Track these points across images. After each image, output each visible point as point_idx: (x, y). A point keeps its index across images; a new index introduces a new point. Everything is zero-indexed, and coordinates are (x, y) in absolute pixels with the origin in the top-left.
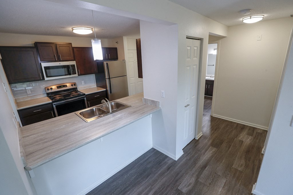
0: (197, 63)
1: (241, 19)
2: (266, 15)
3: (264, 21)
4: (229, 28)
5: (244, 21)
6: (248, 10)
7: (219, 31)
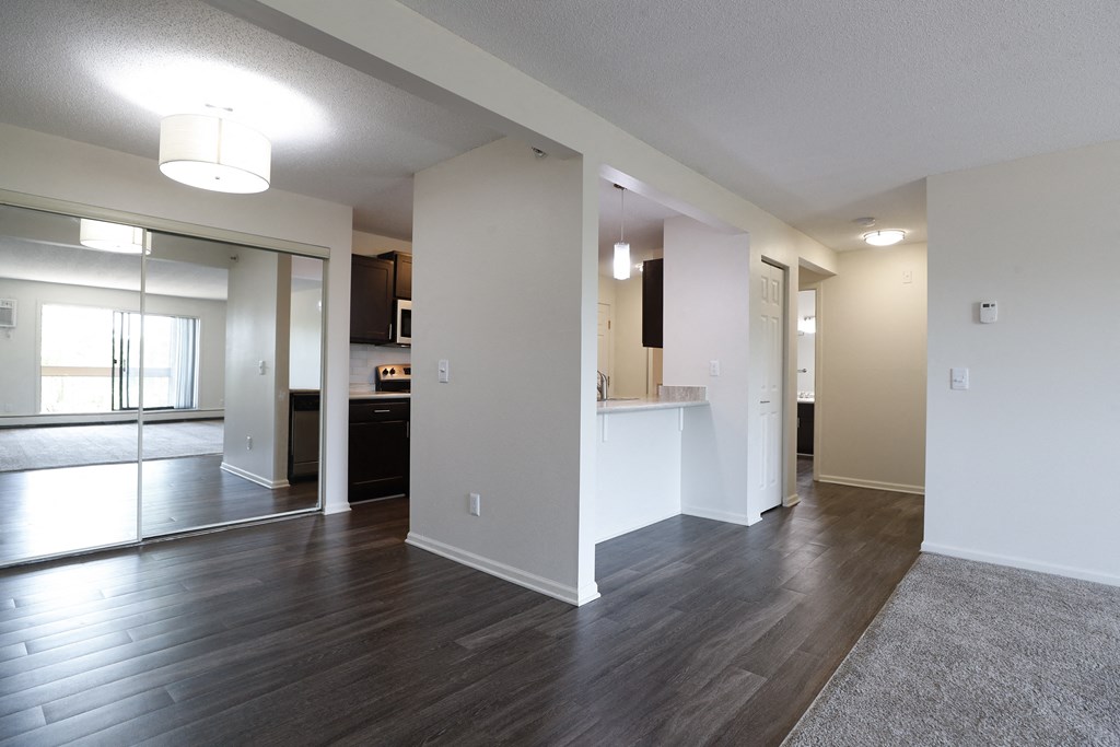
0: (779, 314)
1: (862, 237)
2: (907, 231)
3: (906, 244)
4: (839, 255)
5: (867, 241)
6: (870, 219)
7: (820, 259)
